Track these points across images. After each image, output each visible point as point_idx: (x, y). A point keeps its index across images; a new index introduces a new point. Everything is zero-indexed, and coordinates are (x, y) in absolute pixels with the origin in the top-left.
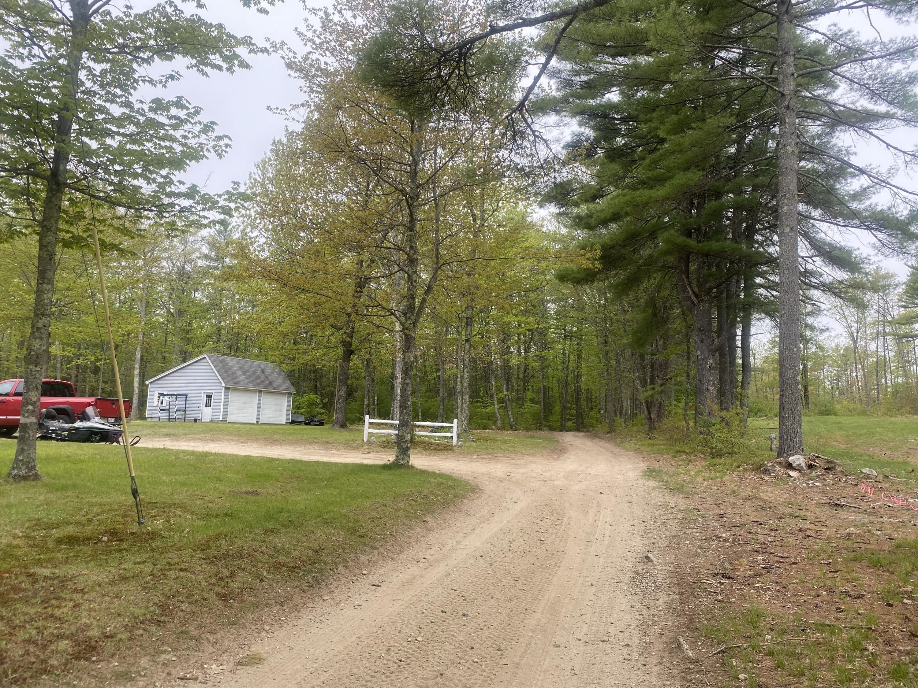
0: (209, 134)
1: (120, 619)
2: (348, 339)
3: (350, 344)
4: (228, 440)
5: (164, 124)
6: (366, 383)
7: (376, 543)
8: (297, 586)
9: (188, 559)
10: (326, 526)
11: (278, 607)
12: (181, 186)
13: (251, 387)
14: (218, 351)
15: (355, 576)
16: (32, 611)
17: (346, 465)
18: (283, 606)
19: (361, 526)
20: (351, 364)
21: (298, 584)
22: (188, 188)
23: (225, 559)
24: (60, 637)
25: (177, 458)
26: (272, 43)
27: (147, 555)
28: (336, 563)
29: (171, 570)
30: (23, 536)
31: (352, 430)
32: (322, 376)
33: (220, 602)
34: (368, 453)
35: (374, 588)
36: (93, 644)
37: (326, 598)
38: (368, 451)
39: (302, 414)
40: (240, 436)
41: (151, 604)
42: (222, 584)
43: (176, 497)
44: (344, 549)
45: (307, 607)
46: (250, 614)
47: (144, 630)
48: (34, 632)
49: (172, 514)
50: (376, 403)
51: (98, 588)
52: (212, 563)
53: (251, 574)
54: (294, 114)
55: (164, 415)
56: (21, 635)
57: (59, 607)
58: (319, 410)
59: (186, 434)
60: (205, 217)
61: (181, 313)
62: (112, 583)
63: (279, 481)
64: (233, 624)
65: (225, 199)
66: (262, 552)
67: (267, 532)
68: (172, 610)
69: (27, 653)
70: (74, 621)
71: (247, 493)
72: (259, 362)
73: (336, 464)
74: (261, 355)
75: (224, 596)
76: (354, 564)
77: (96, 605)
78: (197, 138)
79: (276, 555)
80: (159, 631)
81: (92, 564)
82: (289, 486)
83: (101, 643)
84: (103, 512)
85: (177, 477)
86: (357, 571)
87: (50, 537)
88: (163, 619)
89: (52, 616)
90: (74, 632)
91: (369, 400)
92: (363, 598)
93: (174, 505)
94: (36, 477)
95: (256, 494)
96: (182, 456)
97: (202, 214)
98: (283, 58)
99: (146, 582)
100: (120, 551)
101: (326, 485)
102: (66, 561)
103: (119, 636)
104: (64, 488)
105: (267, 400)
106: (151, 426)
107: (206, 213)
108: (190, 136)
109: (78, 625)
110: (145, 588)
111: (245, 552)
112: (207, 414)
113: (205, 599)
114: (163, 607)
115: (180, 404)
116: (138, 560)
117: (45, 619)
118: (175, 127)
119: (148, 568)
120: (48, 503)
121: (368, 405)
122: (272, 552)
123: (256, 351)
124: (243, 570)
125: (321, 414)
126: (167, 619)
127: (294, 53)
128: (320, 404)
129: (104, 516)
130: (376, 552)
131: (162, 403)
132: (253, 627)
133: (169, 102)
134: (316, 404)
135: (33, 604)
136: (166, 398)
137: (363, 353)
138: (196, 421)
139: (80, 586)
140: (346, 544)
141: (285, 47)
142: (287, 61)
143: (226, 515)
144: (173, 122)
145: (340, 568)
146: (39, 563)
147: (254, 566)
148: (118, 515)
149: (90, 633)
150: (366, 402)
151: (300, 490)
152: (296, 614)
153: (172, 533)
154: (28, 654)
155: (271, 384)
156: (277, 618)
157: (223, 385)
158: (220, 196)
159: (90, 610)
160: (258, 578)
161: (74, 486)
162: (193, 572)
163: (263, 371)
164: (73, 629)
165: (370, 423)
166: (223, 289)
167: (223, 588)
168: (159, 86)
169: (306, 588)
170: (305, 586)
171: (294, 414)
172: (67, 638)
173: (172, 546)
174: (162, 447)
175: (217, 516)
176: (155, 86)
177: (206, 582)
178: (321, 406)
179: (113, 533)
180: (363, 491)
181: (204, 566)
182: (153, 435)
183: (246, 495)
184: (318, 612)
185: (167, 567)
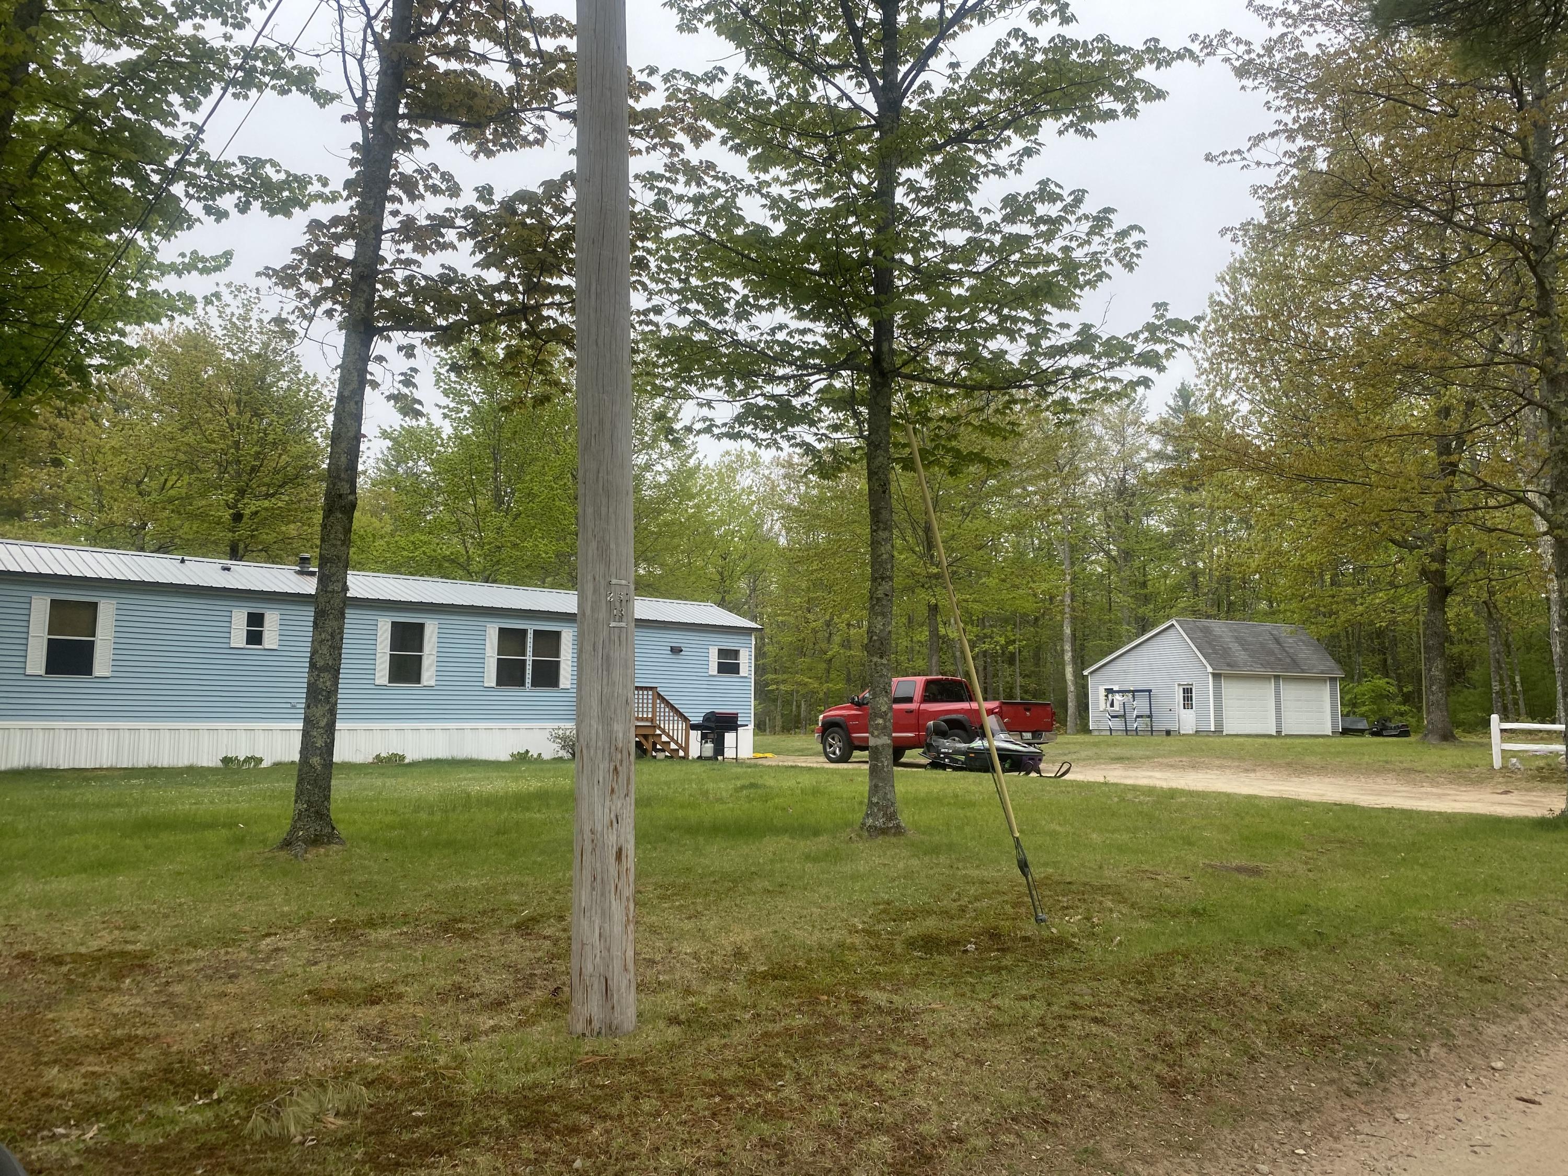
0: (1106, 231)
1: (977, 1107)
2: (1435, 566)
3: (1441, 575)
4: (1220, 767)
5: (1028, 238)
6: (1492, 649)
7: (1525, 999)
8: (1332, 1082)
9: (1110, 999)
10: (1399, 949)
11: (1290, 1123)
12: (1065, 332)
13: (1261, 671)
14: (1195, 613)
15: (1473, 1070)
16: (842, 1070)
17: (1449, 818)
18: (1300, 1122)
19: (1484, 955)
20: (1450, 614)
21: (1335, 1075)
22: (1078, 334)
23: (1179, 1006)
24: (877, 1127)
25: (1123, 800)
26: (1203, 42)
27: (1039, 984)
28: (1423, 1037)
29: (1075, 1017)
30: (863, 930)
31: (1468, 744)
32: (1394, 642)
33: (1164, 1096)
34: (1506, 792)
35: (1522, 1105)
36: (928, 1149)
37: (1401, 1116)
38: (1504, 788)
39: (1362, 715)
40: (1241, 759)
41: (1033, 1084)
42: (1170, 1057)
43: (1107, 873)
44: (1442, 1005)
45: (1357, 1132)
46: (1226, 1132)
47: (1018, 1135)
48: (837, 1111)
49: (1096, 906)
50: (1519, 688)
51: (949, 1041)
52: (1153, 1011)
53: (1230, 1042)
54: (1258, 153)
55: (1117, 724)
56: (818, 1115)
57: (883, 1068)
58: (1396, 707)
59: (1148, 758)
60: (1114, 380)
61: (1127, 555)
62: (975, 1033)
63: (1304, 849)
64: (1190, 1149)
65: (1146, 341)
66: (1255, 998)
67: (1272, 954)
68: (1070, 1103)
69: (821, 1150)
70: (902, 1099)
71: (1239, 869)
72: (1268, 626)
73: (1428, 815)
74: (1273, 613)
75: (1174, 1084)
76: (1468, 1042)
77: (940, 1072)
78: (1086, 247)
79: (1285, 1006)
80: (1044, 1141)
81: (951, 991)
82: (1324, 858)
83: (940, 1151)
84: (985, 895)
85: (1117, 836)
86: (1478, 1060)
87: (900, 934)
88: (1053, 1117)
89: (870, 1084)
90: (899, 1122)
91: (1501, 682)
92: (1494, 1128)
93: (1101, 889)
94: (899, 831)
95: (1255, 872)
96: (1130, 796)
97: (1108, 374)
98: (1227, 60)
99: (1031, 1039)
100: (998, 970)
101: (1404, 859)
102: (914, 982)
103: (974, 1141)
104: (935, 850)
105: (1292, 693)
106: (1096, 744)
107: (1116, 372)
108: (1074, 244)
109: (908, 1108)
110: (1027, 1050)
111: (1220, 993)
112: (1188, 721)
113: (1135, 1088)
114: (1055, 1093)
115: (1141, 705)
116: (1024, 992)
117: (859, 1089)
118: (1049, 237)
119: (1036, 1010)
120: (909, 875)
121: (1501, 694)
122: (1276, 998)
123: (1264, 605)
124: (1213, 1032)
125: (1402, 714)
126: (1059, 1119)
127: (1248, 43)
128: (1397, 696)
129: (985, 903)
130: (1524, 1020)
131: (1112, 705)
132: (1234, 1160)
133: (1027, 196)
134: (1389, 697)
135: (847, 1057)
136: (1118, 698)
137: (1472, 591)
138: (1168, 733)
139: (923, 1032)
140: (1447, 994)
141: (1228, 40)
142: (1237, 64)
143: (1194, 912)
144: (1043, 228)
145: (1435, 1049)
146: (875, 980)
147: (1237, 1026)
148: (1006, 902)
149: (923, 1128)
150: (1496, 687)
151: (1347, 867)
152: (1331, 1143)
153: (1092, 943)
154: (823, 1153)
155: (1295, 664)
156: (1286, 1148)
157: (1210, 670)
158: (1135, 336)
159: (931, 1081)
160: (1246, 1052)
161: (950, 847)
162: (1117, 1028)
163: (1277, 641)
164: (898, 1115)
165: (1502, 731)
166: (1193, 506)
167: (1171, 1066)
168: (1010, 173)
169: (1354, 1087)
170: (1349, 1081)
171: (1348, 715)
172: (887, 1132)
173: (1086, 969)
174: (1102, 780)
175: (1175, 915)
176: (1004, 175)
177: (1140, 1050)
178: (1399, 699)
179: (994, 935)
180: (1491, 876)
181: (1137, 1016)
182: (1095, 760)
183: (1236, 874)
184: (1382, 1147)
185: (1069, 1012)
